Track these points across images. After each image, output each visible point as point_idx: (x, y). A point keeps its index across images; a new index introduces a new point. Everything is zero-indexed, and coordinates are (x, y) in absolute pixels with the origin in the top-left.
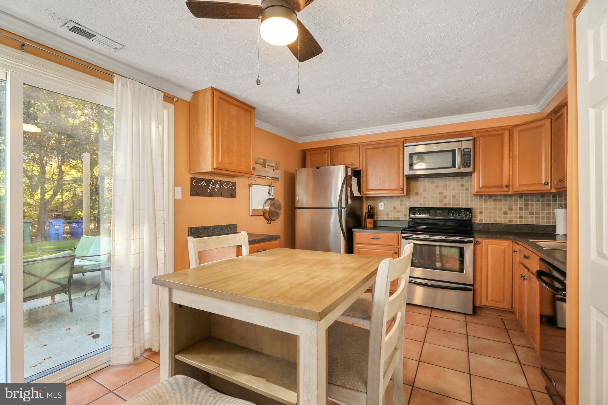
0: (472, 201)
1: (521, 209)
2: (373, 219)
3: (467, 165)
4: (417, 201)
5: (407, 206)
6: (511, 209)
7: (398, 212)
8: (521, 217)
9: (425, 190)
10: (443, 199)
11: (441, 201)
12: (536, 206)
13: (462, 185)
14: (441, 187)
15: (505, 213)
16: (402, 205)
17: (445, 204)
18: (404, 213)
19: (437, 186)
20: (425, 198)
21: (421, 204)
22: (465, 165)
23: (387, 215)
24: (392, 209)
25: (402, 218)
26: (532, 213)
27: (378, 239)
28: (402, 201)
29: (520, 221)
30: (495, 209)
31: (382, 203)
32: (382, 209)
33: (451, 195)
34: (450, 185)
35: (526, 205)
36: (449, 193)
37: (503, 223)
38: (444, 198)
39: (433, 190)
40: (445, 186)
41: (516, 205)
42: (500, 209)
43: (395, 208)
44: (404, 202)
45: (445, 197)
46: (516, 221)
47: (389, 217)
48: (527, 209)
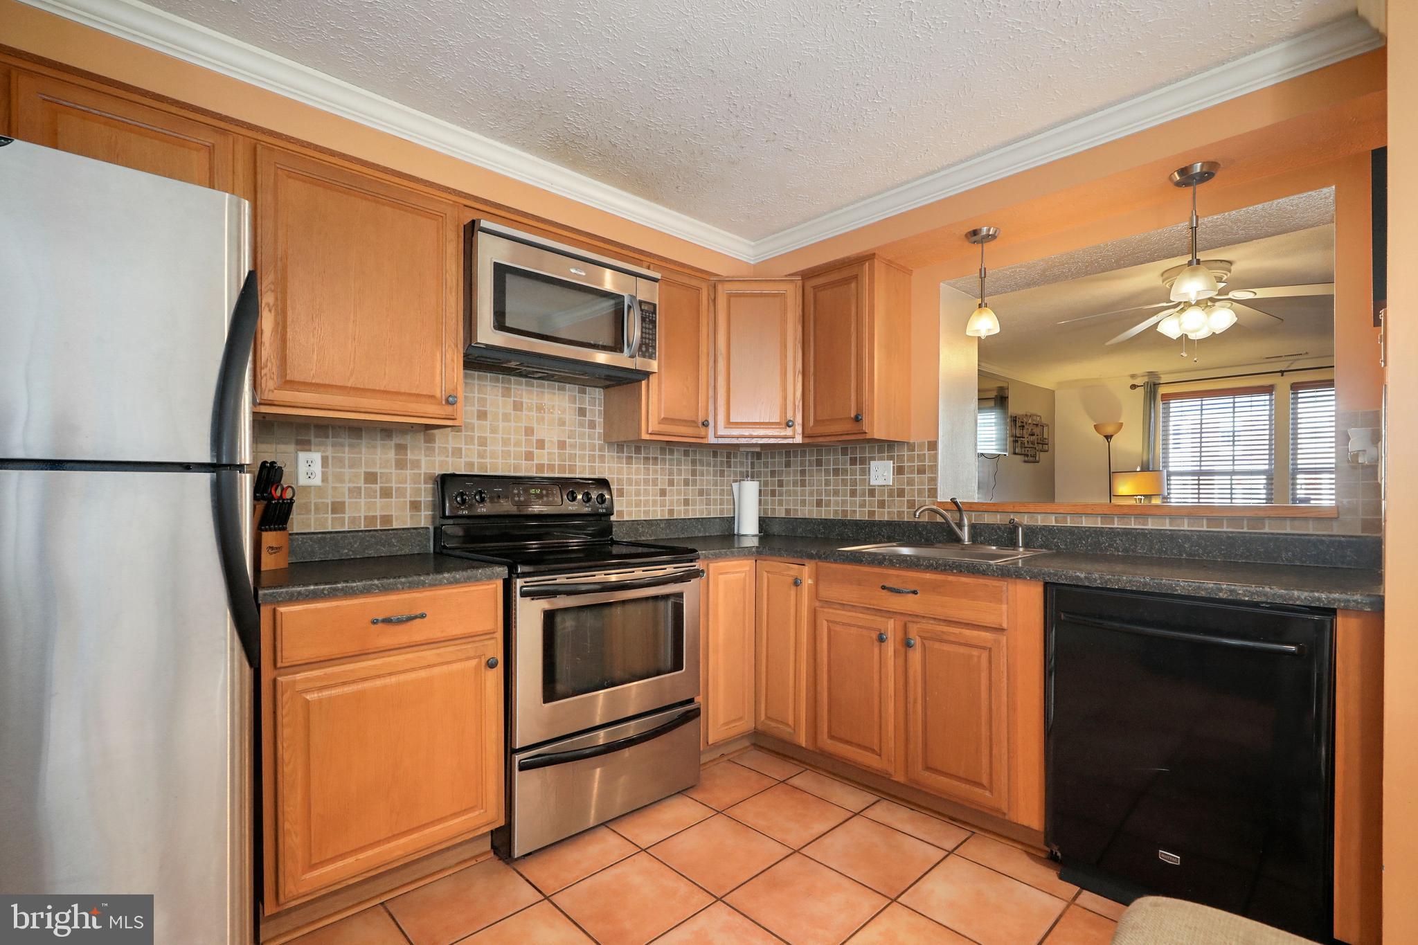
0: (602, 458)
1: (686, 483)
2: (285, 529)
3: (647, 350)
4: (457, 452)
5: (423, 471)
6: (671, 483)
7: (386, 493)
8: (686, 502)
9: (482, 415)
10: (535, 450)
11: (529, 456)
12: (707, 478)
13: (582, 412)
14: (530, 409)
15: (663, 493)
16: (401, 465)
17: (540, 467)
18: (408, 499)
19: (518, 406)
20: (483, 442)
21: (471, 465)
22: (644, 349)
23: (338, 508)
24: (362, 484)
25: (403, 519)
26: (701, 493)
27: (416, 617)
28: (401, 448)
29: (686, 511)
30: (646, 482)
31: (316, 457)
32: (317, 481)
33: (555, 439)
34: (553, 406)
35: (694, 473)
36: (551, 435)
37: (659, 518)
38: (537, 449)
39: (506, 418)
40: (540, 408)
41: (679, 474)
42: (655, 482)
43: (371, 478)
44: (410, 456)
45: (541, 444)
46: (681, 513)
47: (346, 516)
48: (695, 482)
